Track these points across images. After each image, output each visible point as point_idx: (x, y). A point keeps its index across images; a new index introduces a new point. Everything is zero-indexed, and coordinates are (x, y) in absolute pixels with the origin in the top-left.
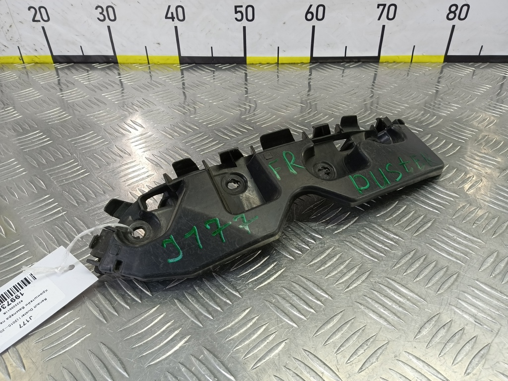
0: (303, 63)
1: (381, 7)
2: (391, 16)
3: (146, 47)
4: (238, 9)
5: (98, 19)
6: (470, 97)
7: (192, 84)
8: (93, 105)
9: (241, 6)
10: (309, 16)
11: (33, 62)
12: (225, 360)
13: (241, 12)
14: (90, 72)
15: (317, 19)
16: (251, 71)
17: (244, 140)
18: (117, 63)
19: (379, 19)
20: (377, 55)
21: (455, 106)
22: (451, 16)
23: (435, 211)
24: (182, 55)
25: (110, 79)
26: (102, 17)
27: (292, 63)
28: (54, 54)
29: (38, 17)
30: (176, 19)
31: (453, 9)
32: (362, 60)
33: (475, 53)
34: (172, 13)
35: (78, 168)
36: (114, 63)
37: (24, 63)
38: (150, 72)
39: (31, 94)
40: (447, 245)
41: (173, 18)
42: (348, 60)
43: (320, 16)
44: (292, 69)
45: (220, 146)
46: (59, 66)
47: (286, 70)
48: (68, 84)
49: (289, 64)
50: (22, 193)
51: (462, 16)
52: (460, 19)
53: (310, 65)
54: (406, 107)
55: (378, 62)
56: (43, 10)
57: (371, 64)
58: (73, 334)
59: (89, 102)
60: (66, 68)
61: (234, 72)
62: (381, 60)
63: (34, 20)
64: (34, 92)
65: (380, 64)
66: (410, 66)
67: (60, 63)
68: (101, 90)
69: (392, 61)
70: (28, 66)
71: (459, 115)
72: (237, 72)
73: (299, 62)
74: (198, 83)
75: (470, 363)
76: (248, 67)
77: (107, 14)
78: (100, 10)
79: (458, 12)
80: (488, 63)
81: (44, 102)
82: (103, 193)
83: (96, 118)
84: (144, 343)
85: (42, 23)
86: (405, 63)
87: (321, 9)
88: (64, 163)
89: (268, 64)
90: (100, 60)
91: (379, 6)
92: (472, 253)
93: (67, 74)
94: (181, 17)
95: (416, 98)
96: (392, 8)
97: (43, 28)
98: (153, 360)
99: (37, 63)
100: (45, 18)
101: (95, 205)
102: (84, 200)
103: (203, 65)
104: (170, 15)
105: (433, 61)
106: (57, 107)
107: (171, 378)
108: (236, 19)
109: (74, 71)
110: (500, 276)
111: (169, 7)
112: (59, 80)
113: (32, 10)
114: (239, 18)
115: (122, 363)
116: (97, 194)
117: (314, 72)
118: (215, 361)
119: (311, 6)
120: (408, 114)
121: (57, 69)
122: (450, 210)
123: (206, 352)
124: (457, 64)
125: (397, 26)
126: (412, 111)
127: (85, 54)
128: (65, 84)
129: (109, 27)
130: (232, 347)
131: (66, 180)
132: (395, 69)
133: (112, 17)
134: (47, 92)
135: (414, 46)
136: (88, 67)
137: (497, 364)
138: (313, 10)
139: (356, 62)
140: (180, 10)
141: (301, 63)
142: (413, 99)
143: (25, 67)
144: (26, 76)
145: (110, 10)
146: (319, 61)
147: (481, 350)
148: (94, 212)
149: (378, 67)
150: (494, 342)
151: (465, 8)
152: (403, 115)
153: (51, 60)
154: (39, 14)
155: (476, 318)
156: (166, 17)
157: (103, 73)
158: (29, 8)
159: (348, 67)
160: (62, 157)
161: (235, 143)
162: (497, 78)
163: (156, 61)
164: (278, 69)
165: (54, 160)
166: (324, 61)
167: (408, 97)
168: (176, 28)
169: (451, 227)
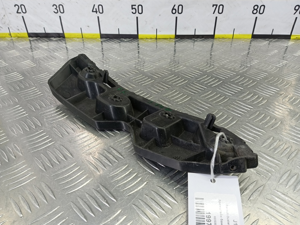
0: (171, 38)
1: (215, 7)
2: (220, 11)
3: (81, 28)
4: (134, 7)
5: (54, 12)
6: (265, 57)
7: (107, 49)
8: (49, 59)
9: (135, 5)
10: (174, 11)
11: (16, 36)
12: (112, 191)
13: (135, 9)
14: (49, 42)
15: (179, 13)
16: (141, 42)
17: (134, 78)
18: (65, 37)
19: (214, 13)
20: (213, 34)
21: (256, 62)
22: (255, 11)
23: (238, 115)
24: (102, 33)
25: (60, 46)
26: (56, 11)
27: (165, 39)
28: (29, 32)
29: (20, 11)
30: (98, 13)
31: (256, 7)
32: (205, 37)
33: (269, 33)
34: (96, 9)
35: (37, 91)
36: (63, 37)
37: (11, 37)
38: (83, 43)
39: (14, 53)
40: (244, 133)
41: (96, 12)
42: (197, 37)
43: (180, 11)
44: (165, 41)
45: (119, 81)
46: (31, 39)
47: (161, 42)
48: (36, 48)
49: (163, 39)
50: (4, 104)
51: (261, 12)
52: (260, 13)
53: (175, 39)
54: (227, 62)
55: (214, 38)
56: (23, 7)
57: (210, 39)
58: (26, 177)
59: (47, 58)
60: (35, 40)
61: (131, 43)
62: (215, 37)
63: (17, 12)
64: (16, 52)
65: (215, 39)
66: (232, 40)
67: (32, 37)
68: (54, 51)
69: (222, 38)
70: (13, 38)
71: (258, 66)
72: (133, 43)
73: (169, 38)
74: (110, 48)
75: (252, 194)
76: (139, 40)
77: (59, 9)
78: (55, 7)
79: (258, 10)
80: (277, 39)
81: (21, 57)
82: (50, 104)
83: (50, 66)
84: (66, 182)
85: (22, 14)
86: (229, 38)
87: (180, 7)
88: (29, 89)
89: (151, 39)
90: (55, 36)
91: (213, 5)
92: (258, 138)
93: (35, 43)
94: (101, 11)
95: (233, 57)
96: (221, 7)
97: (23, 17)
98: (70, 191)
99: (19, 37)
100: (24, 11)
101: (45, 111)
102: (39, 108)
103: (113, 39)
104: (95, 10)
105: (245, 37)
106: (28, 60)
107: (80, 200)
108: (132, 12)
109: (40, 41)
110: (273, 150)
111: (94, 5)
112: (31, 46)
113: (17, 6)
114: (134, 12)
115: (52, 192)
116: (47, 105)
117: (177, 43)
118: (106, 191)
119: (175, 5)
120: (228, 65)
121: (30, 41)
122: (247, 115)
123: (101, 187)
124: (259, 39)
125: (224, 17)
126: (231, 64)
127: (46, 32)
128: (34, 48)
129: (60, 17)
130: (116, 184)
131: (30, 98)
132: (223, 42)
133: (62, 11)
134: (23, 52)
135: (234, 29)
136: (48, 39)
137: (267, 195)
138: (176, 8)
139: (201, 38)
140: (100, 7)
141: (170, 38)
142: (232, 57)
143: (12, 39)
144: (12, 44)
145: (61, 7)
146: (180, 37)
147: (259, 188)
148: (44, 114)
149: (214, 41)
150: (267, 183)
151: (263, 7)
152: (225, 66)
153: (27, 35)
154: (21, 9)
155: (257, 171)
156: (93, 11)
157: (56, 43)
158: (15, 6)
159: (197, 41)
160: (28, 86)
161: (128, 79)
162: (281, 47)
163: (86, 36)
164: (156, 41)
165: (24, 87)
166: (183, 37)
167: (229, 56)
168: (98, 17)
169: (247, 123)
